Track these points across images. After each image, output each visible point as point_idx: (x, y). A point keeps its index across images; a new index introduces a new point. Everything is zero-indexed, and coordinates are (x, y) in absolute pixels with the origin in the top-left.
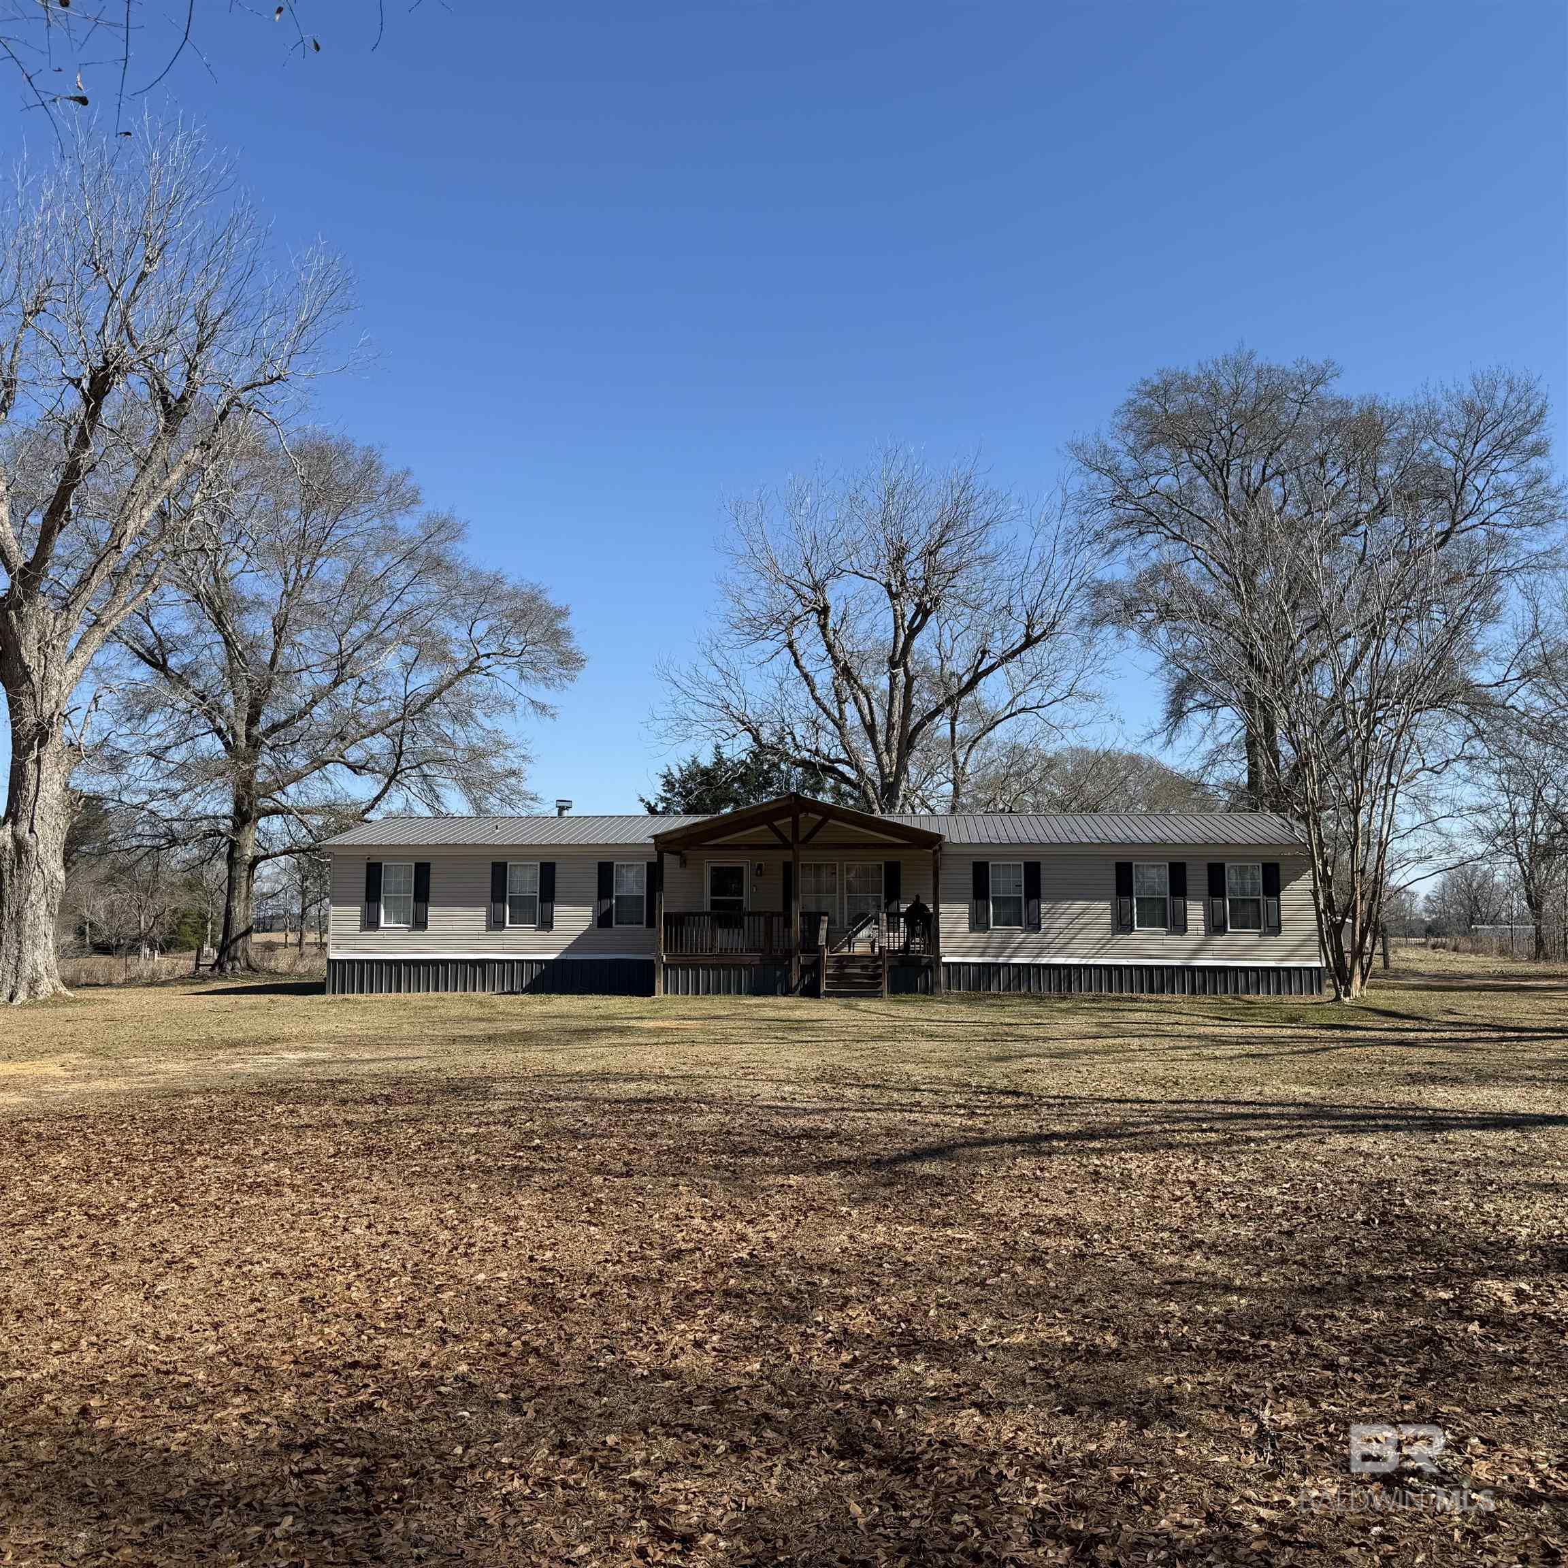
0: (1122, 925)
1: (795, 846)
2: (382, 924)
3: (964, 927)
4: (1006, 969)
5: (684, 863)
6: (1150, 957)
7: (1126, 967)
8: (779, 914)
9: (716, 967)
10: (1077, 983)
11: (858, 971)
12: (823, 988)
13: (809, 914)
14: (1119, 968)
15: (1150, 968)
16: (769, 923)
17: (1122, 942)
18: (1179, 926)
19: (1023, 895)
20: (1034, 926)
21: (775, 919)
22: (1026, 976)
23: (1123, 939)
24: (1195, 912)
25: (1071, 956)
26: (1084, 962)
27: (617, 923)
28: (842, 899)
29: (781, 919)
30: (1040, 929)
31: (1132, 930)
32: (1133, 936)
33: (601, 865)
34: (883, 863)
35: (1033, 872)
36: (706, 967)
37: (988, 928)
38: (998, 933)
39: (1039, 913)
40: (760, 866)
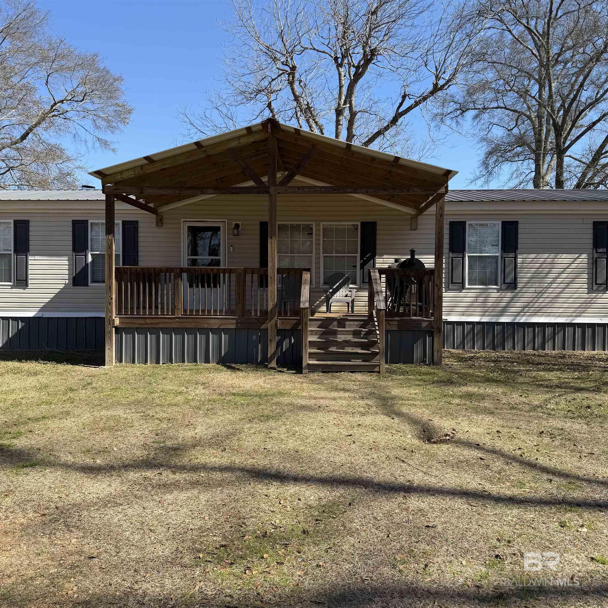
1: (272, 189)
5: (160, 222)
8: (253, 272)
9: (180, 331)
11: (349, 337)
12: (307, 361)
13: (288, 271)
16: (241, 283)
21: (248, 277)
27: (93, 281)
28: (318, 258)
29: (256, 276)
33: (75, 223)
34: (359, 224)
36: (167, 331)
40: (237, 226)
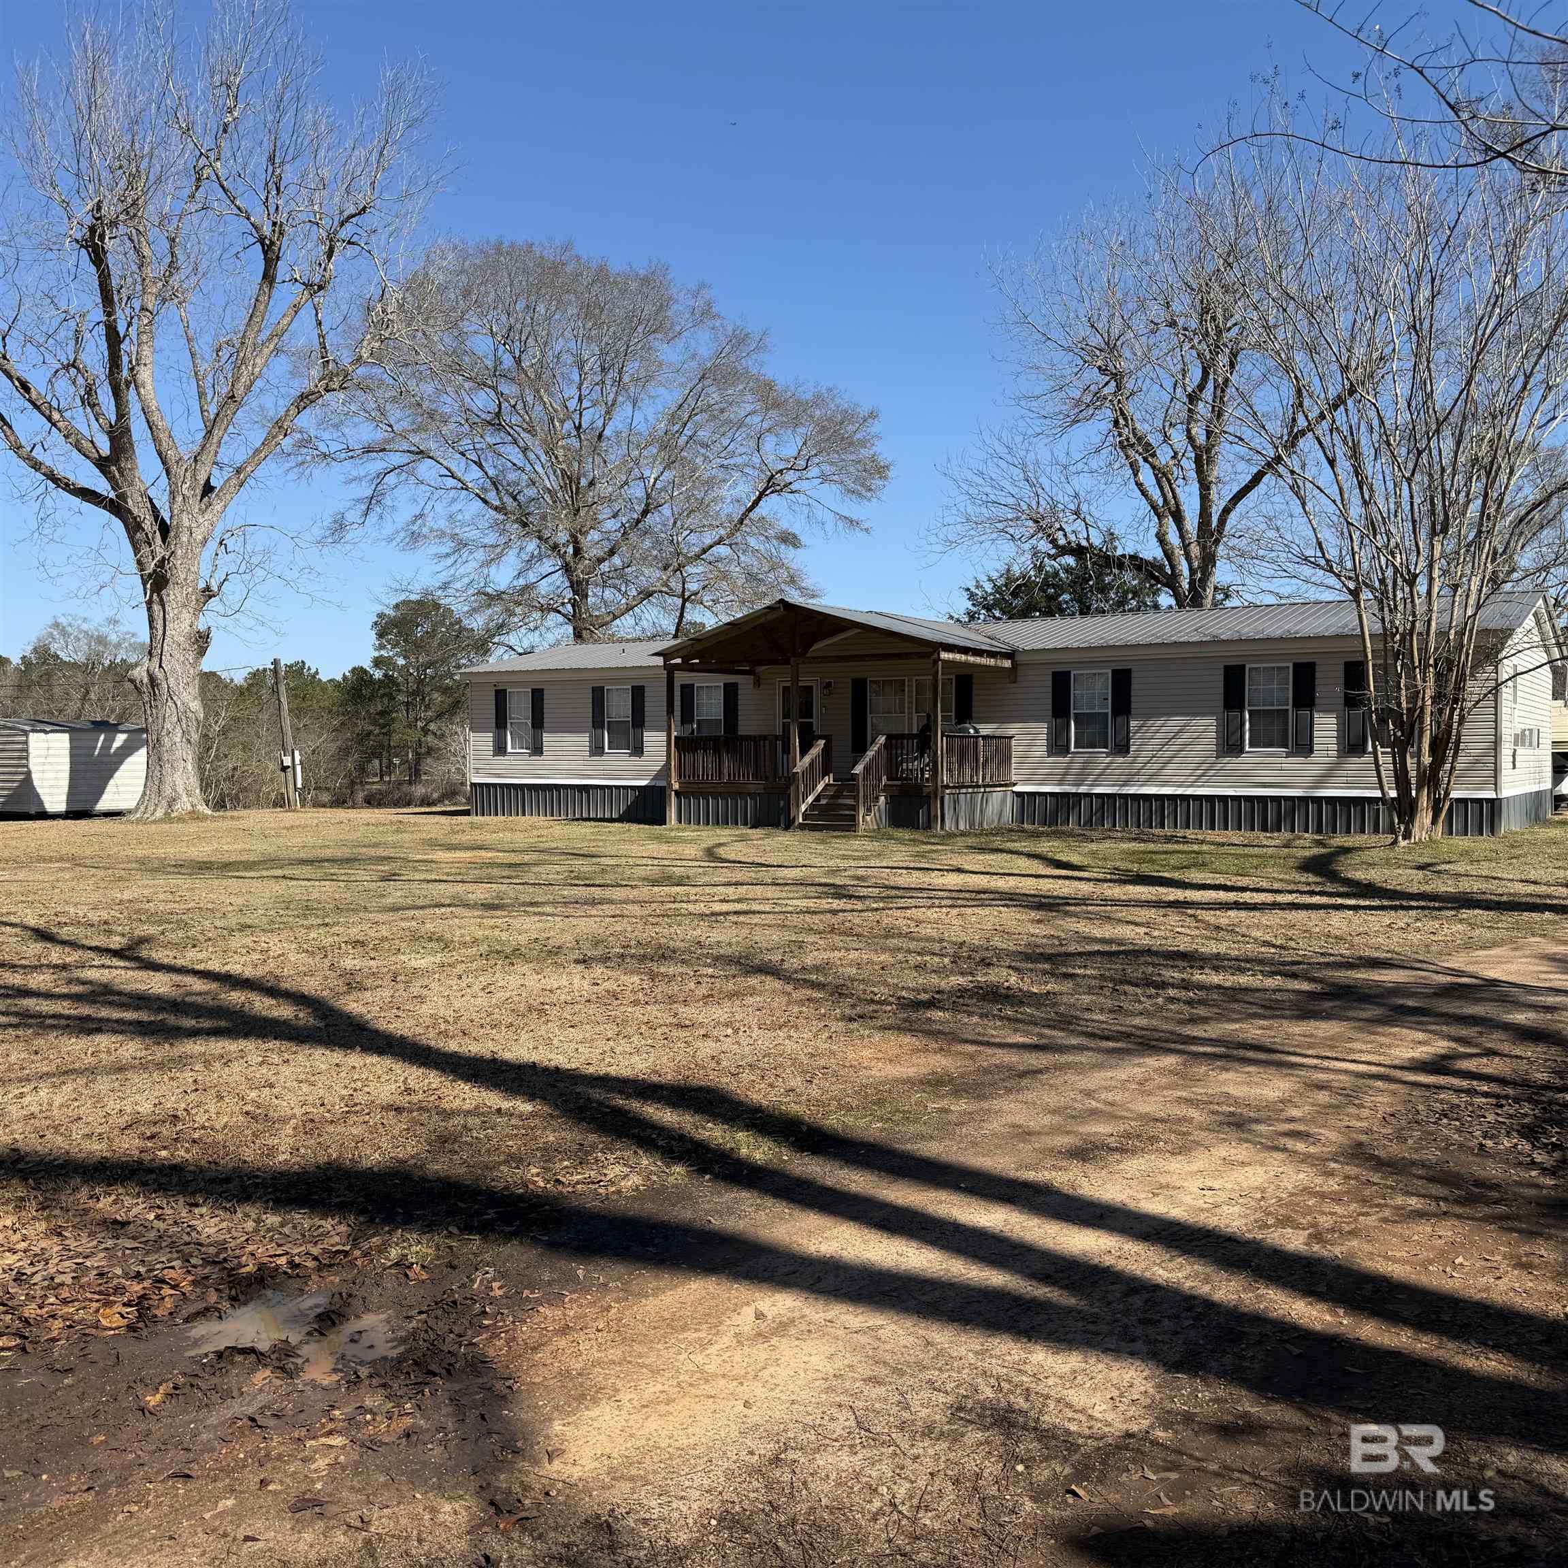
0: (1230, 745)
2: (509, 749)
3: (1040, 749)
4: (1088, 799)
6: (1264, 785)
7: (1233, 798)
10: (1172, 817)
14: (1223, 799)
15: (1262, 799)
17: (1229, 766)
18: (1304, 747)
19: (1110, 711)
20: (1122, 748)
22: (1111, 810)
23: (1231, 763)
24: (1326, 728)
25: (1165, 784)
26: (1180, 791)
30: (1128, 751)
31: (1242, 751)
32: (1243, 758)
35: (1122, 681)
37: (1067, 751)
38: (1077, 757)
39: (1128, 733)
